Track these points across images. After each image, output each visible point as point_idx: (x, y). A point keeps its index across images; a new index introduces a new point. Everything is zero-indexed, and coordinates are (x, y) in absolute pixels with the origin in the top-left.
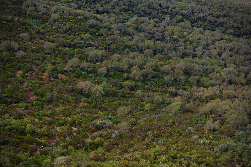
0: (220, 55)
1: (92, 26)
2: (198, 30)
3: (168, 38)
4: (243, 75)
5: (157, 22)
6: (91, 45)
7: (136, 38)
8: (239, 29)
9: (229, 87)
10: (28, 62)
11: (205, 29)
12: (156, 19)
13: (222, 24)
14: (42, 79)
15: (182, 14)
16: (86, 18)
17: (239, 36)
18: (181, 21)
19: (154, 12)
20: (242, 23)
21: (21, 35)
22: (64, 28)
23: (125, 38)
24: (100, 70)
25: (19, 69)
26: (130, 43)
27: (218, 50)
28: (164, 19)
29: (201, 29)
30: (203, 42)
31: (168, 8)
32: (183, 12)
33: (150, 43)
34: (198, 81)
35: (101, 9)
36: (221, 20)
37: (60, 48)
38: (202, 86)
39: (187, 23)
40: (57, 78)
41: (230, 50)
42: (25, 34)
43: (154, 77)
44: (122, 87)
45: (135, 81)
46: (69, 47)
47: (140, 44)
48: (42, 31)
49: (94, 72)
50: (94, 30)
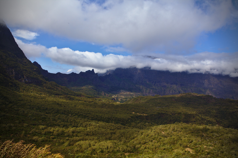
0: (86, 126)
1: (43, 118)
2: (80, 118)
3: (69, 121)
4: (92, 132)
5: (67, 116)
6: (41, 124)
7: (58, 121)
8: (93, 118)
9: (86, 136)
10: (16, 131)
11: (82, 118)
12: (66, 115)
13: (88, 116)
14: (20, 137)
15: (75, 113)
16: (42, 115)
17: (93, 120)
18: (75, 115)
19: (66, 113)
20: (94, 116)
21: (16, 122)
22: (33, 119)
23: (54, 121)
24: (43, 133)
25: (12, 134)
26: (55, 123)
27: (85, 124)
28: (69, 115)
29: (81, 118)
30: (81, 122)
31: (70, 111)
32: (76, 113)
33: (63, 123)
34: (77, 135)
35: (48, 112)
36: (88, 115)
37: (30, 126)
38: (78, 136)
39: (77, 116)
40: (26, 136)
41: (89, 124)
42: (17, 121)
43: (62, 134)
44: (50, 138)
45: (54, 136)
46: (33, 125)
47: (59, 123)
48: (24, 120)
49: (41, 133)
50: (44, 119)
